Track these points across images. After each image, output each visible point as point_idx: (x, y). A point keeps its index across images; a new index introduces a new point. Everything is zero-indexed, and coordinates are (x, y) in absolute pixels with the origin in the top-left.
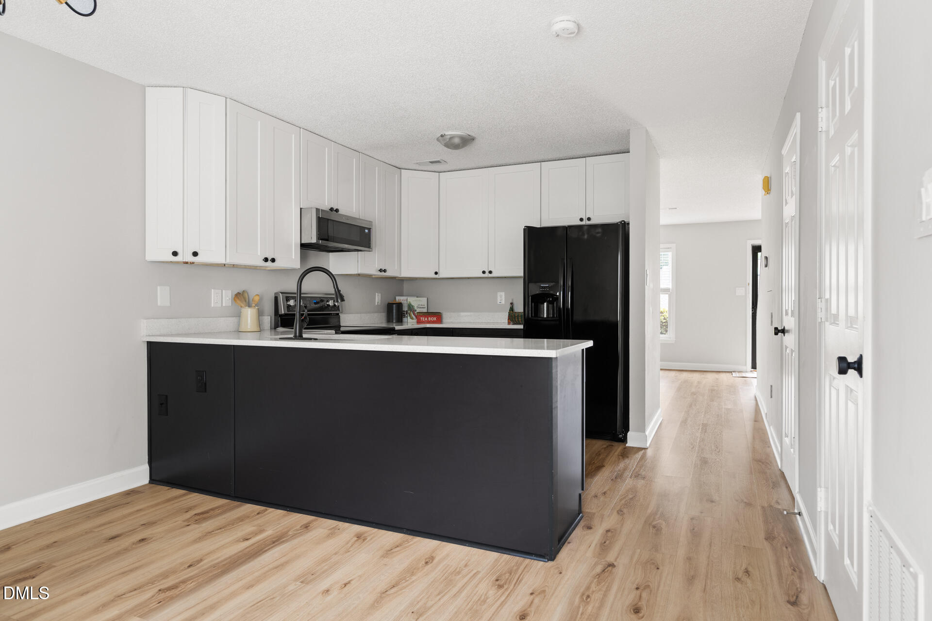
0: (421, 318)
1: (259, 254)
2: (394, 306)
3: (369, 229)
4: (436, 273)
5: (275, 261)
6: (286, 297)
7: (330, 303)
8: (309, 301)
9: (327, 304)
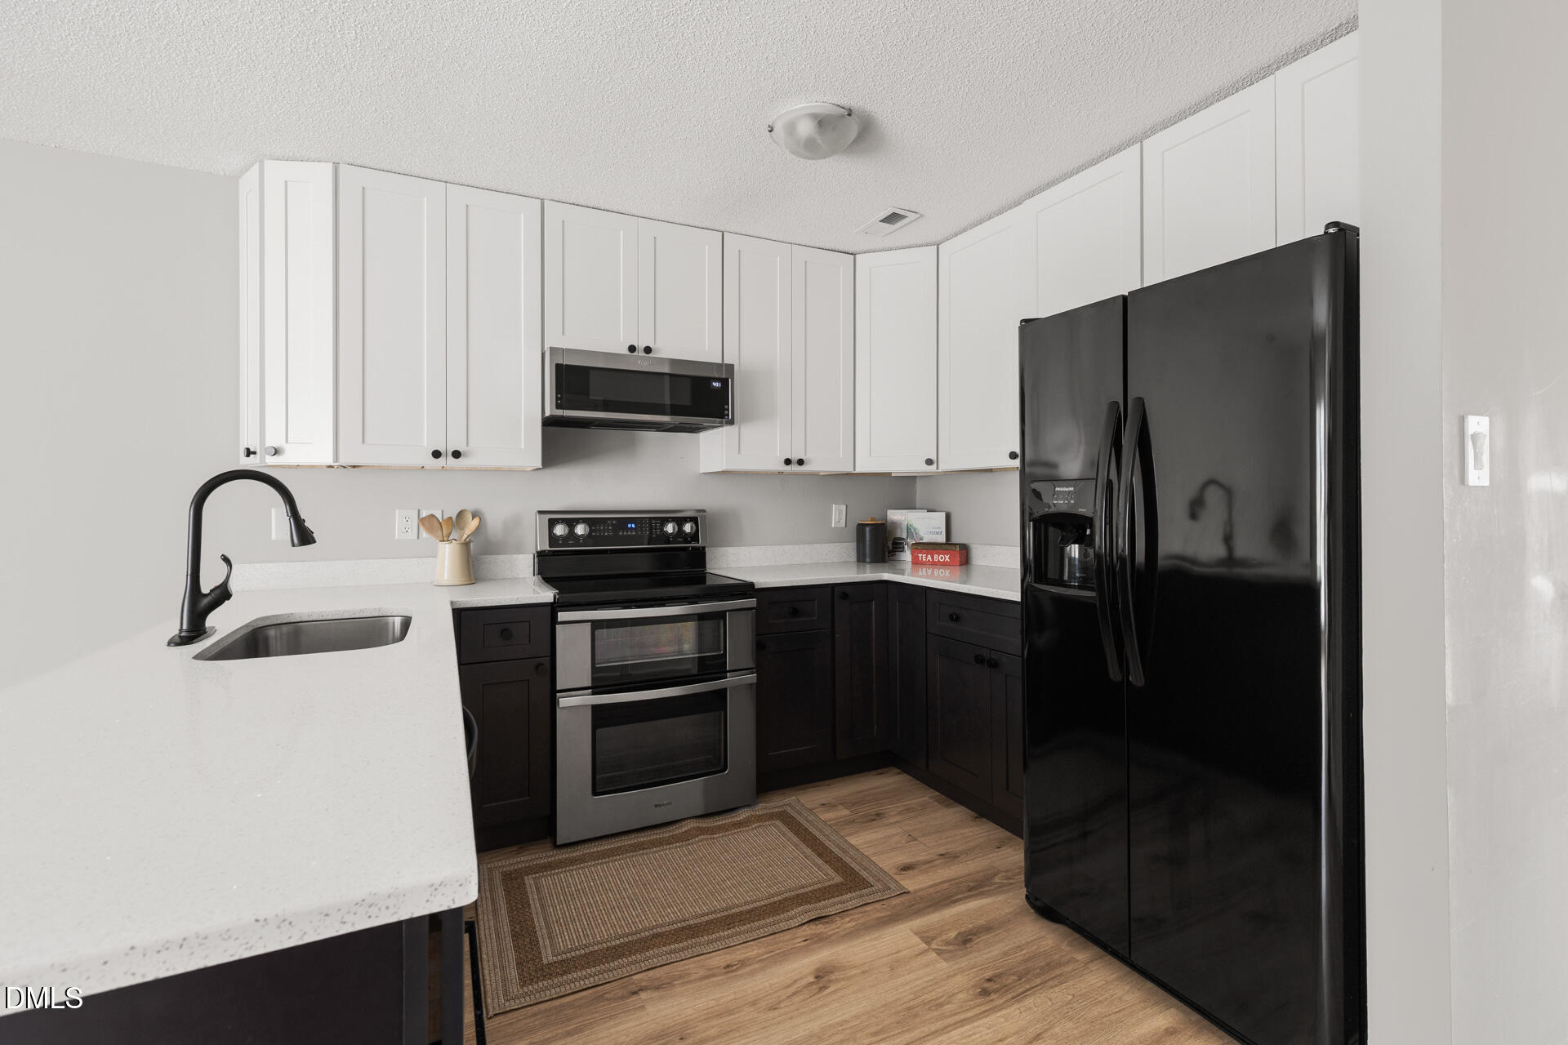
0: (920, 555)
1: (425, 444)
2: (868, 529)
3: (725, 382)
4: (929, 462)
5: (466, 455)
6: (550, 520)
7: (670, 528)
8: (613, 525)
9: (662, 530)
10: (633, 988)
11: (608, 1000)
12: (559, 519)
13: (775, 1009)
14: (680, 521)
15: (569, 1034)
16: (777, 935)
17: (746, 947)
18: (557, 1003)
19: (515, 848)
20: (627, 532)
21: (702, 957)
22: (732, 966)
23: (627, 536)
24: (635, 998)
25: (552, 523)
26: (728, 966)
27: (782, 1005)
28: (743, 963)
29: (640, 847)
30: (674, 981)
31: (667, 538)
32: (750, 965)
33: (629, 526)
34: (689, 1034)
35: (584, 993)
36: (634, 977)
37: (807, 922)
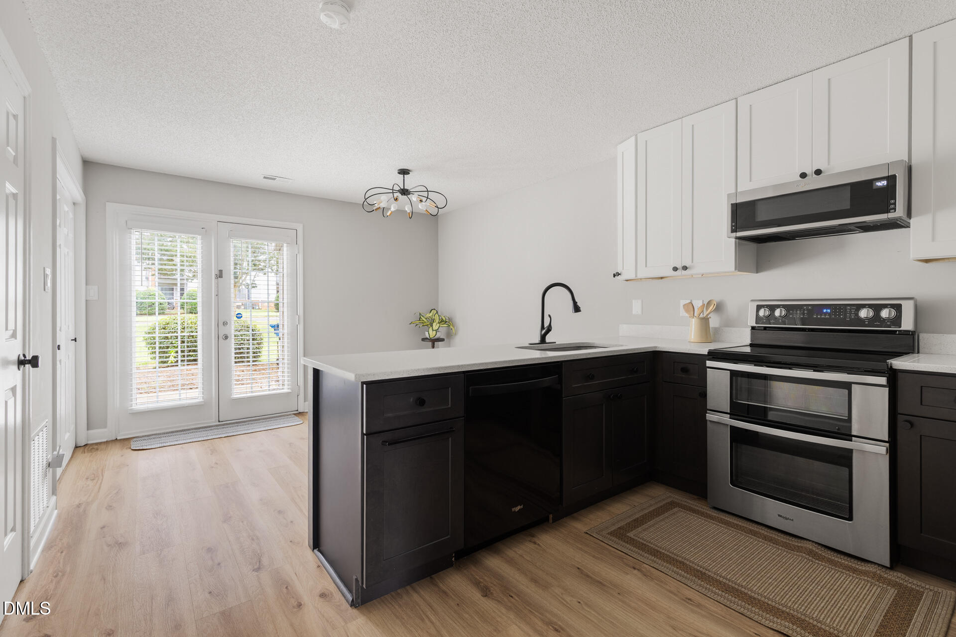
1: (669, 265)
5: (690, 268)
6: (757, 306)
7: (863, 313)
8: (808, 310)
9: (857, 315)
10: (637, 567)
11: (622, 561)
12: (781, 305)
13: (674, 629)
14: (877, 308)
15: (594, 557)
16: (743, 616)
17: (715, 603)
18: (608, 547)
19: (695, 497)
20: (821, 315)
21: (685, 586)
22: (691, 601)
23: (821, 318)
24: (632, 570)
25: (759, 308)
26: (689, 599)
27: (680, 632)
28: (699, 606)
29: (755, 534)
30: (656, 580)
31: (861, 322)
32: (701, 609)
33: (825, 311)
34: (624, 595)
35: (620, 552)
36: (645, 565)
37: (775, 630)
